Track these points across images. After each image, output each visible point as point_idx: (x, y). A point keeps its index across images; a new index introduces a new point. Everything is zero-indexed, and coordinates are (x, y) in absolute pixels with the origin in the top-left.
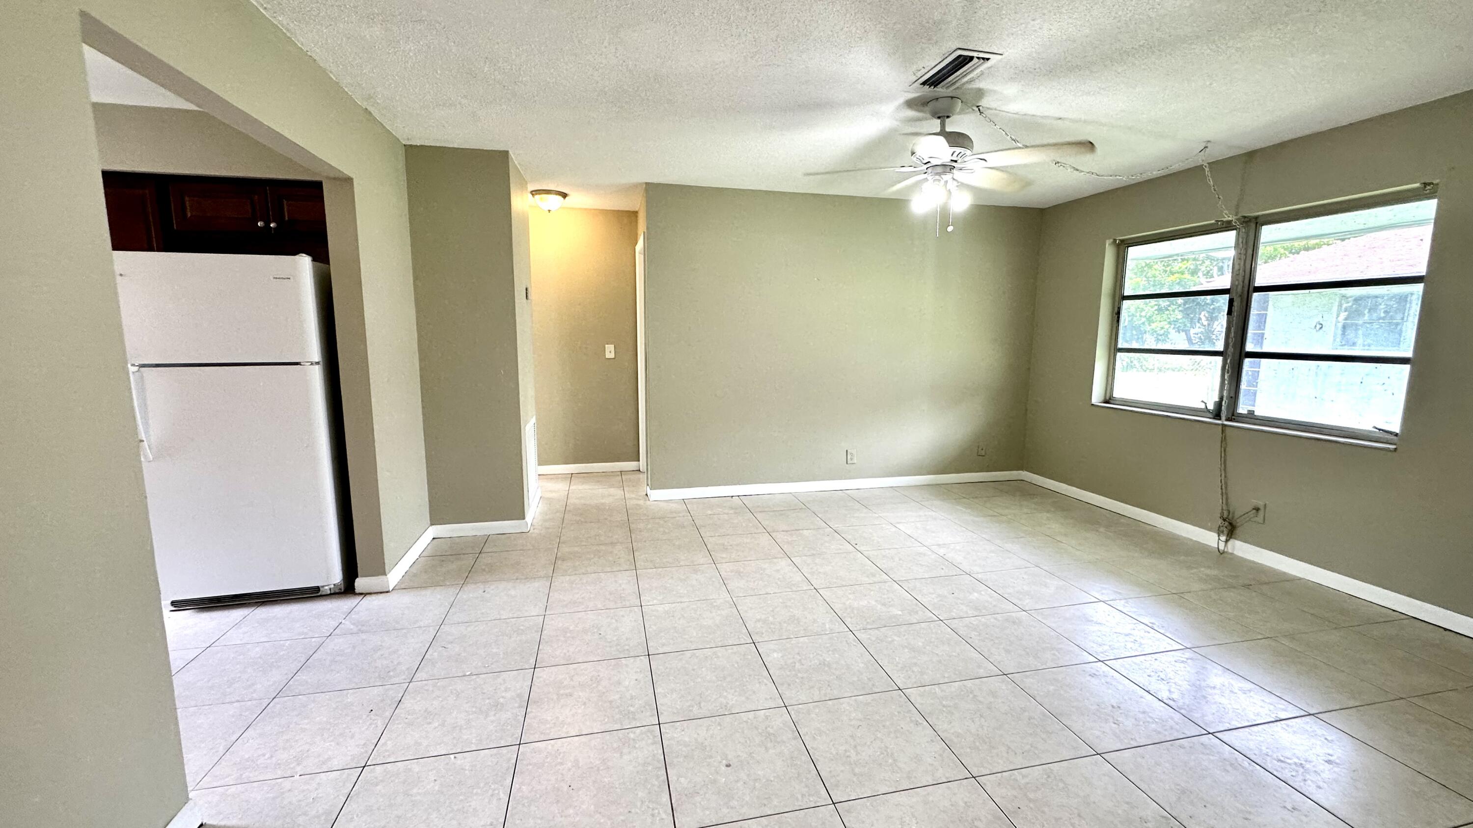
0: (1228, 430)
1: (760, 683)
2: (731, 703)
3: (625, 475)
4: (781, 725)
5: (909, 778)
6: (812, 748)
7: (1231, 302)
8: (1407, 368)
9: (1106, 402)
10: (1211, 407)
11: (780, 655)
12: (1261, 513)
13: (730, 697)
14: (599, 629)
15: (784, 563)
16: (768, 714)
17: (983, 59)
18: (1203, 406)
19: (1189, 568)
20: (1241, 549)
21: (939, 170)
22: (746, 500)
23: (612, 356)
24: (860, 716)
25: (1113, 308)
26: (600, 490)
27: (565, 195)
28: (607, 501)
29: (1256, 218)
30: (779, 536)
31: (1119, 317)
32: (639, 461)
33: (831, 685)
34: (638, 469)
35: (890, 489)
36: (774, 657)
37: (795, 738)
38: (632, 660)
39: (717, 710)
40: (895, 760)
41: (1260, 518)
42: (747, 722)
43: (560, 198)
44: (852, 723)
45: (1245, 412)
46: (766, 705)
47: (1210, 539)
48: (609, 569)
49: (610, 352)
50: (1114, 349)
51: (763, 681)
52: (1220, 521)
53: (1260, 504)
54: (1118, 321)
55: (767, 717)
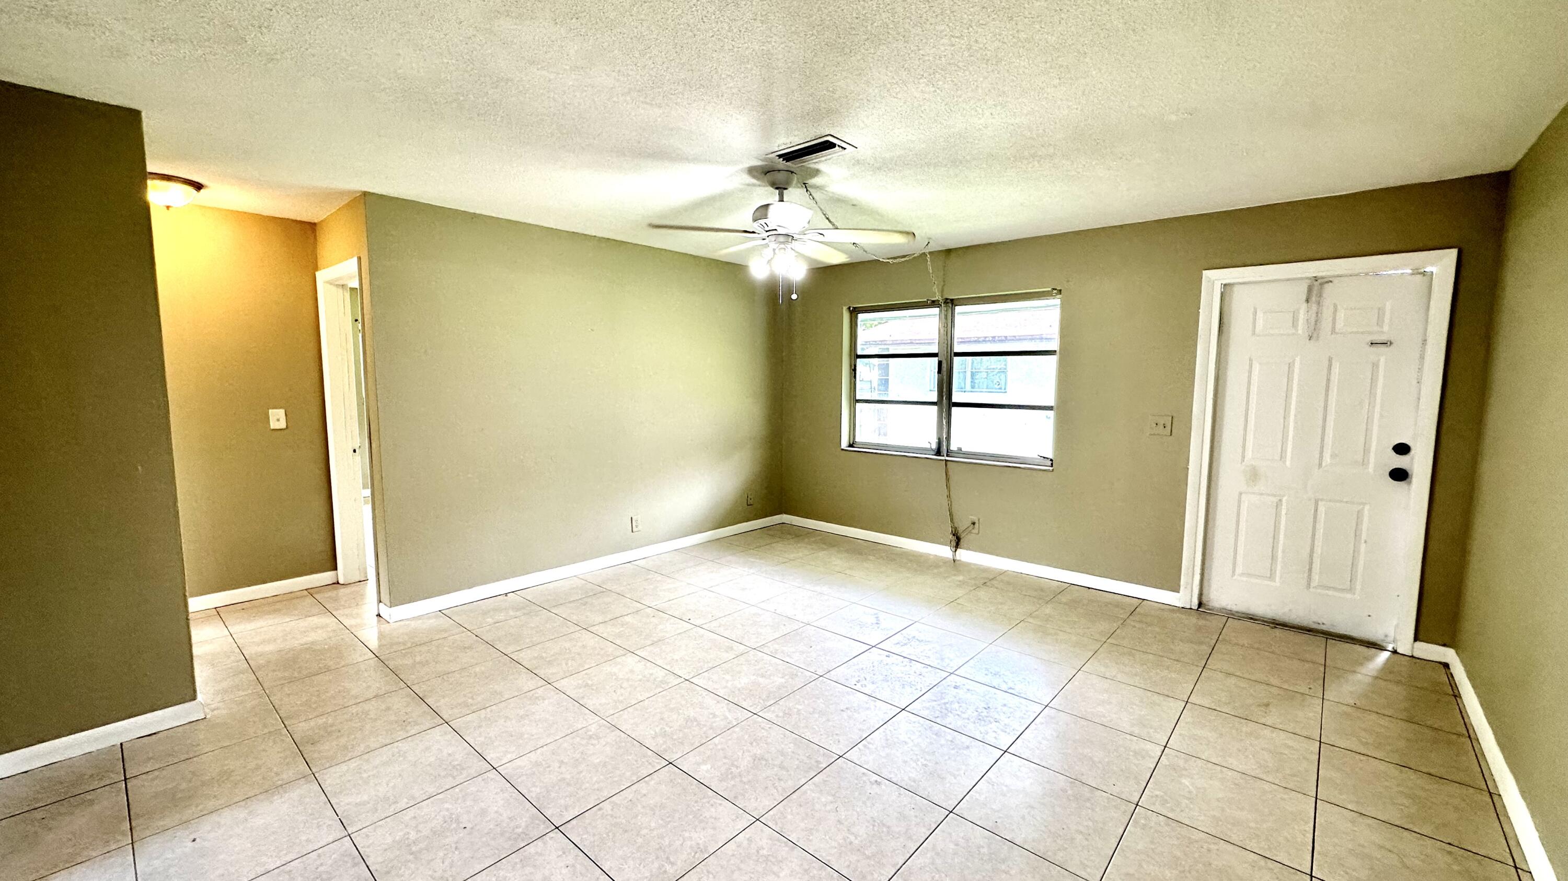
0: (948, 463)
1: (712, 805)
2: (701, 842)
3: (317, 593)
4: (770, 842)
5: (910, 838)
6: (816, 851)
7: (940, 363)
8: (1051, 413)
9: (851, 446)
10: (934, 446)
11: (709, 766)
12: (977, 525)
13: (695, 835)
14: (458, 821)
15: (630, 660)
16: (747, 836)
17: (842, 147)
18: (928, 446)
19: (945, 578)
20: (964, 555)
21: (781, 239)
22: (528, 595)
23: (282, 424)
24: (830, 798)
25: (851, 366)
26: (293, 623)
27: (198, 186)
28: (312, 637)
29: (952, 300)
30: (599, 629)
31: (855, 373)
32: (336, 569)
33: (781, 778)
34: (335, 581)
35: (674, 552)
36: (704, 772)
37: (792, 849)
38: (539, 842)
39: (694, 857)
40: (889, 827)
41: (975, 531)
42: (733, 855)
43: (190, 190)
44: (828, 808)
45: (956, 449)
46: (739, 827)
47: (945, 551)
48: (402, 734)
49: (278, 420)
50: (855, 401)
51: (715, 803)
52: (951, 536)
53: (975, 519)
54: (855, 377)
55: (750, 840)
